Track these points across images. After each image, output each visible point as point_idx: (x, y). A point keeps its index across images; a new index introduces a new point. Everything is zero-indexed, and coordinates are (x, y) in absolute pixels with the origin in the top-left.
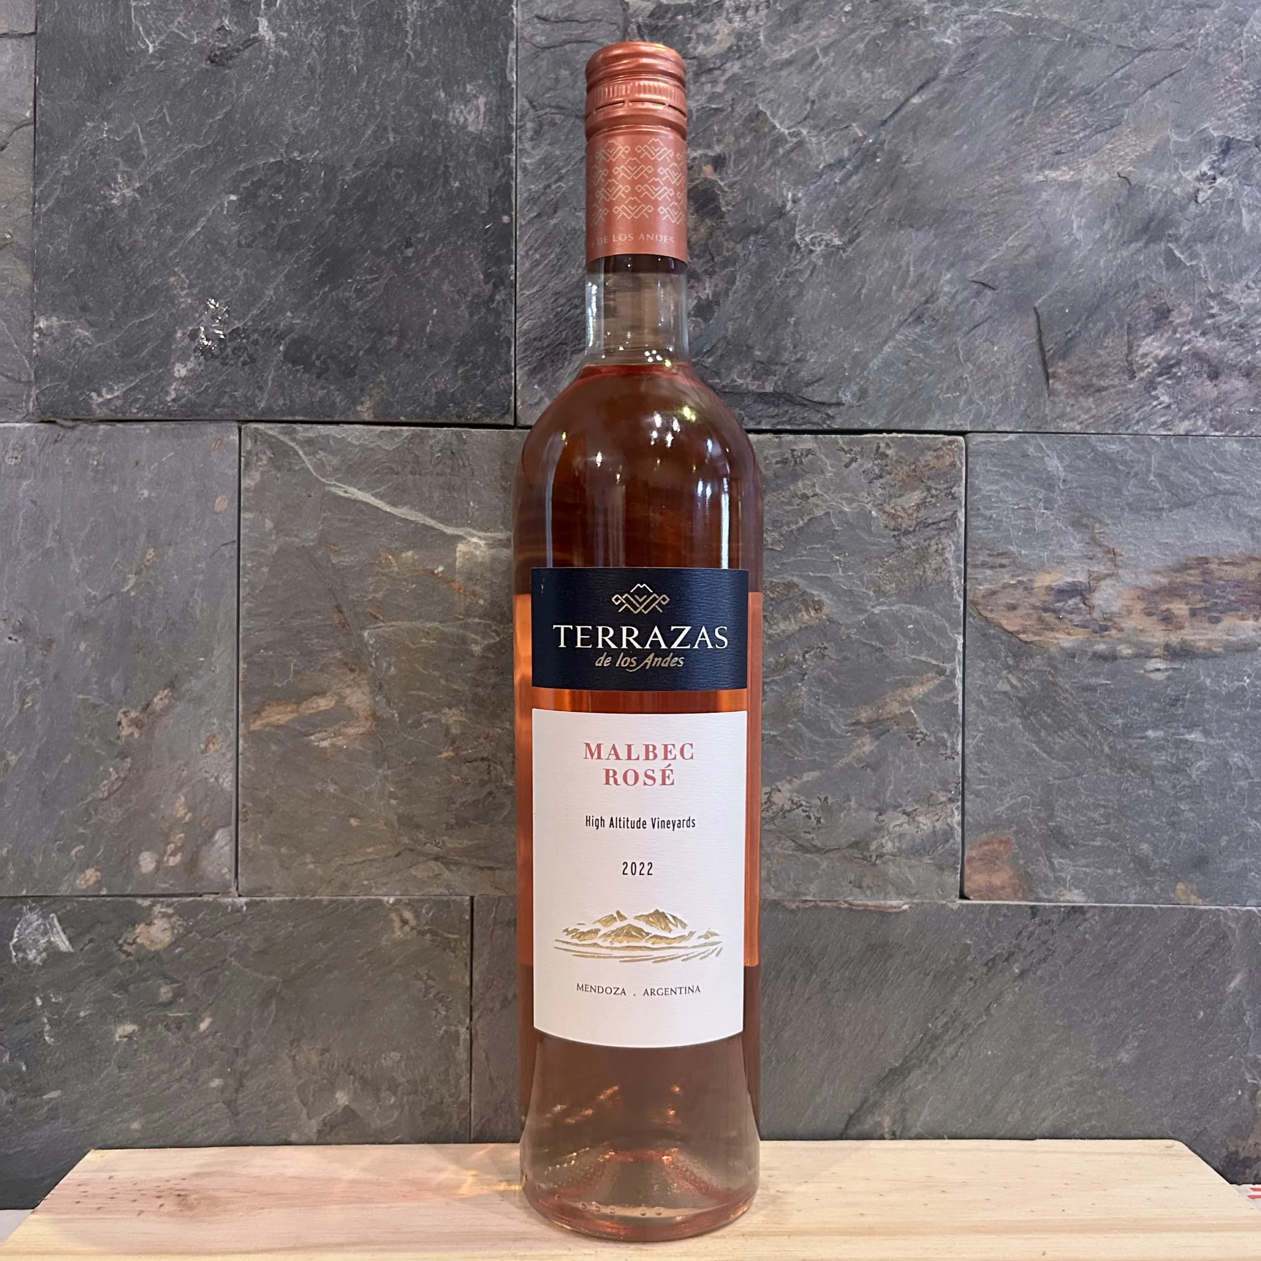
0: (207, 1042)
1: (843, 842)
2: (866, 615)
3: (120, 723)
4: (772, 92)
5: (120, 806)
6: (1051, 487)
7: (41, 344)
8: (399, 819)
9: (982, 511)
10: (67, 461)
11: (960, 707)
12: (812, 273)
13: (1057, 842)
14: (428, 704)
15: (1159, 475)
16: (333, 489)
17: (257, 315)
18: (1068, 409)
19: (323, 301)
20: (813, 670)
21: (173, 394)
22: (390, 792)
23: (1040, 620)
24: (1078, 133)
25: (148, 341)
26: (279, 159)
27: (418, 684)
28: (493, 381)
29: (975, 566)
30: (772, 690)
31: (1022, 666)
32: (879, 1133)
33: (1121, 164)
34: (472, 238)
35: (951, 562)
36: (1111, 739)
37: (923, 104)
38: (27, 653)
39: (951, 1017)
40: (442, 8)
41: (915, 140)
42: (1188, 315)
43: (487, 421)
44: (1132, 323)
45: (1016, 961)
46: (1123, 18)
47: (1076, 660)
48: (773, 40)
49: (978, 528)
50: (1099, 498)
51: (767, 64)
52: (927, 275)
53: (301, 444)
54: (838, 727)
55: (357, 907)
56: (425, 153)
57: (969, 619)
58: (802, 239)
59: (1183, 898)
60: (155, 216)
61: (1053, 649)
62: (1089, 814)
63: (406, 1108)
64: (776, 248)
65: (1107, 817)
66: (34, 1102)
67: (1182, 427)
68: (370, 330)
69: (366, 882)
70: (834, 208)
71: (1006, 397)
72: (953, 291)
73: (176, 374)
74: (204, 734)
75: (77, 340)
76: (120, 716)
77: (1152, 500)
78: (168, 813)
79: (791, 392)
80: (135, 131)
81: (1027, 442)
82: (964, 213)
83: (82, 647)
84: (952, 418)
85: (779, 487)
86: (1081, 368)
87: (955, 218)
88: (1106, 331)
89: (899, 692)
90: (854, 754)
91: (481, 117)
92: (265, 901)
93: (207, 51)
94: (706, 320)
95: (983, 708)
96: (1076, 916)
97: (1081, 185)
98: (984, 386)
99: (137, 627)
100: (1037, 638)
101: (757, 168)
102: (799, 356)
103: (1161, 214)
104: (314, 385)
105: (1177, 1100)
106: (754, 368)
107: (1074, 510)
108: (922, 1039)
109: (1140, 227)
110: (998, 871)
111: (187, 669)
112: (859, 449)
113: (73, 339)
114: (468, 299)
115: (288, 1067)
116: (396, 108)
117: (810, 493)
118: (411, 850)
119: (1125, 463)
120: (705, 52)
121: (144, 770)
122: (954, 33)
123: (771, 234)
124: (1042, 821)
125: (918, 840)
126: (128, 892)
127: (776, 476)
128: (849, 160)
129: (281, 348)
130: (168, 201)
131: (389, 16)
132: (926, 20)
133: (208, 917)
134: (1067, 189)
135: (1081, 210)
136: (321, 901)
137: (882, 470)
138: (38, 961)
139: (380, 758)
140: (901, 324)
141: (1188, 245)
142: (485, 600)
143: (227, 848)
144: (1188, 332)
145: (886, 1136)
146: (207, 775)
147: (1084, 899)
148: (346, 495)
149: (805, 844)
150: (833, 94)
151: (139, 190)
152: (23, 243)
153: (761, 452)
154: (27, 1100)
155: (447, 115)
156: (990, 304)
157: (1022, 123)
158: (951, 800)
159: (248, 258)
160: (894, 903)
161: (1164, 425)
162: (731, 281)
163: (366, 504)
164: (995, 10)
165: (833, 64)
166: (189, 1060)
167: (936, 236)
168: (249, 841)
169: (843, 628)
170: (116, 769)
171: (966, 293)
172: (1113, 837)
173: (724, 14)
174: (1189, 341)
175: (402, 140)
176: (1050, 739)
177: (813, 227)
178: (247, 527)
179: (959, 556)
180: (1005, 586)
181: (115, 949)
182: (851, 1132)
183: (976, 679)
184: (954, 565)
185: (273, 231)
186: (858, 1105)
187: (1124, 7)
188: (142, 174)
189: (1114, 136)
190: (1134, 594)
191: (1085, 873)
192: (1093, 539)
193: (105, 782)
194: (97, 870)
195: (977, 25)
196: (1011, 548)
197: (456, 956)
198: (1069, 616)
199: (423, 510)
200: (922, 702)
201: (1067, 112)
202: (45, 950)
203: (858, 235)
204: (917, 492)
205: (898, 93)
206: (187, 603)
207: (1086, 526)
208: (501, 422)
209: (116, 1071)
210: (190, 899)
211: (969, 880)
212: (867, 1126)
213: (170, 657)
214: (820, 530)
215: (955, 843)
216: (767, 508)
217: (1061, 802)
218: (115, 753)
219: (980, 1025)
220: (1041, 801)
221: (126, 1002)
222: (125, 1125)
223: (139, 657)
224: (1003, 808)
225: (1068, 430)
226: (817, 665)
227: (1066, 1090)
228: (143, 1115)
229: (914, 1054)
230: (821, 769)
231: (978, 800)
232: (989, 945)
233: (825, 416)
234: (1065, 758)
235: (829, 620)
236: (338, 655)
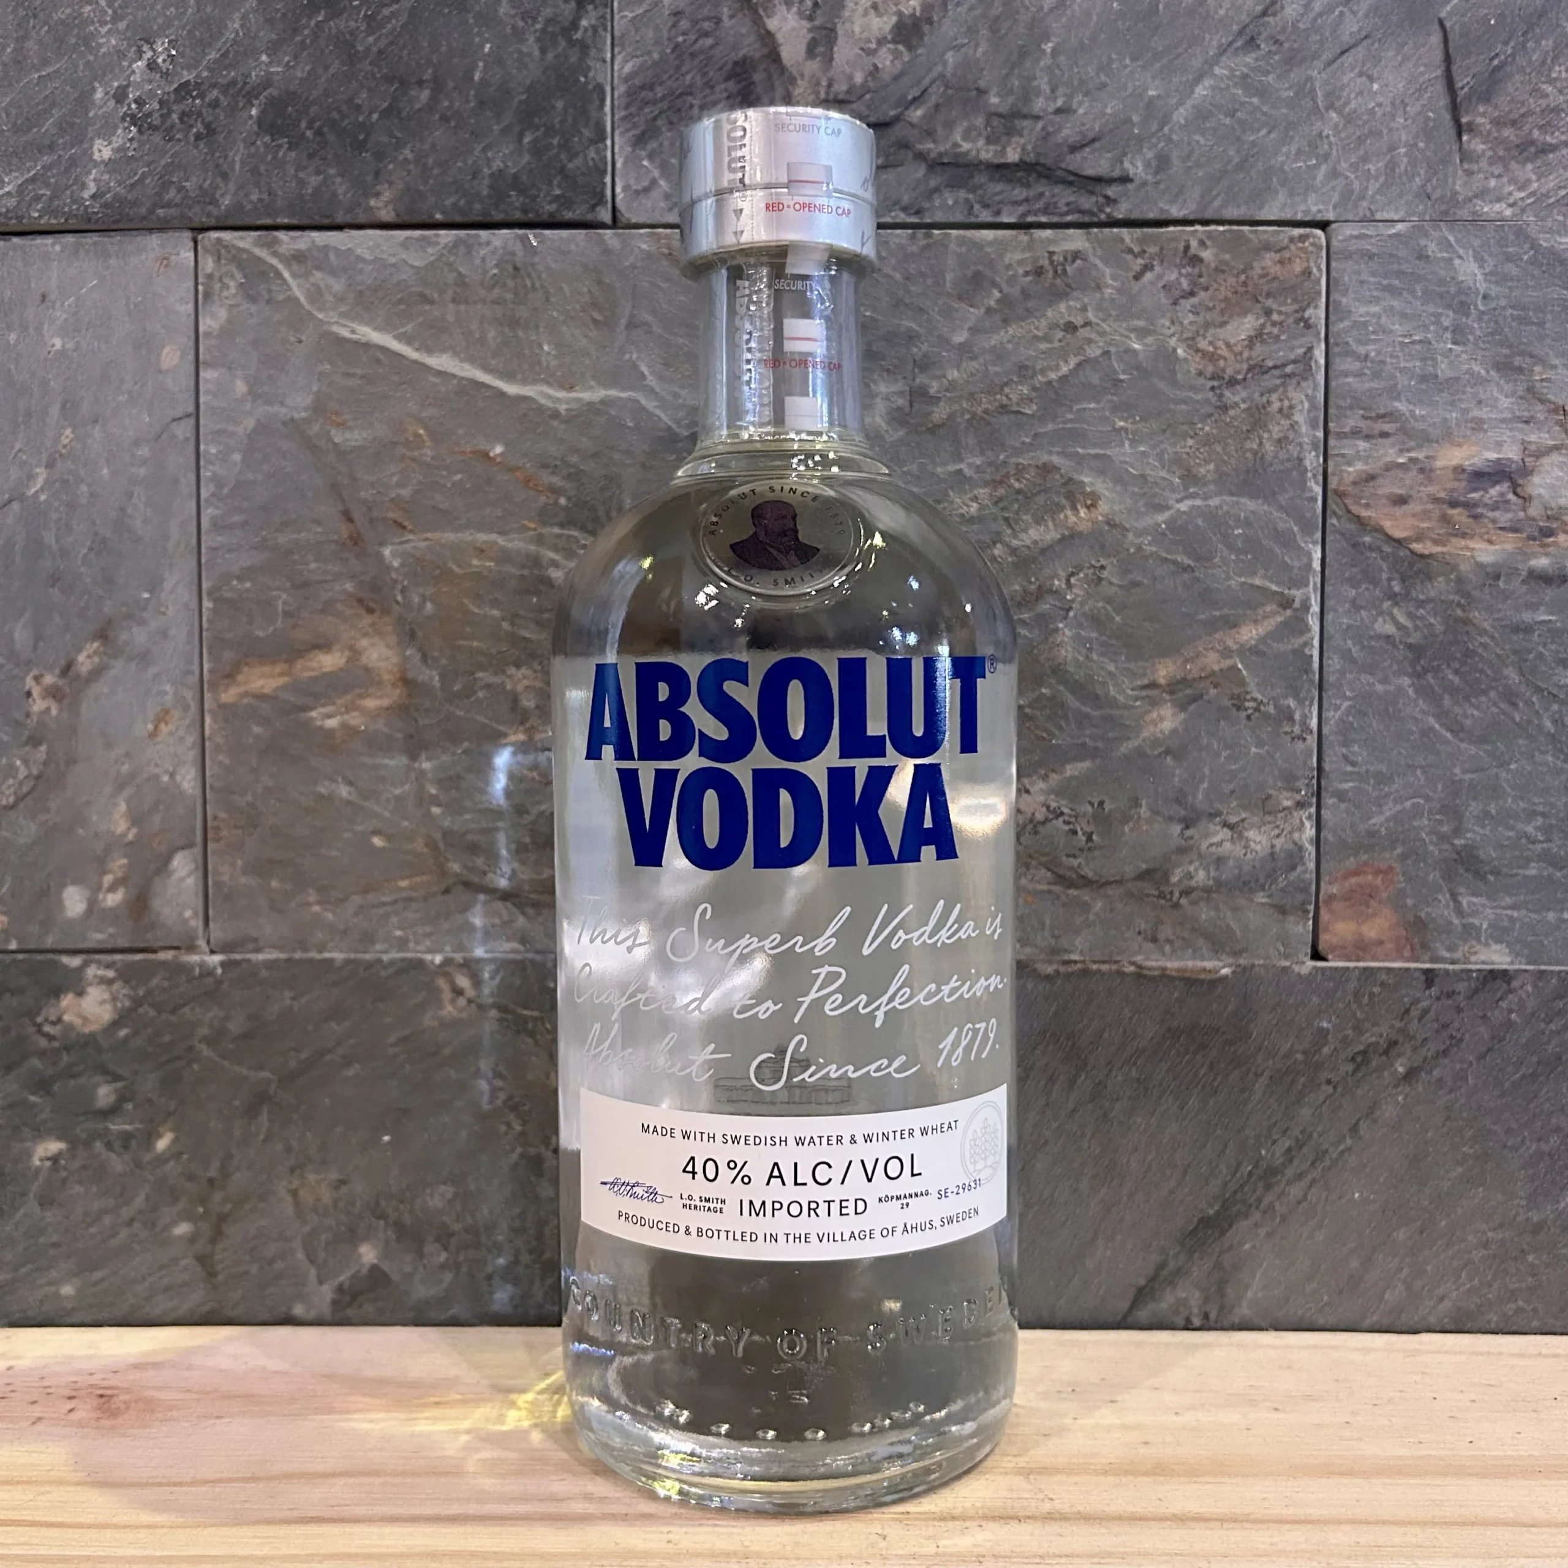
0: (167, 1168)
1: (1129, 870)
2: (1167, 515)
3: (29, 694)
5: (32, 818)
6: (1463, 308)
8: (445, 834)
9: (1354, 346)
11: (1316, 660)
13: (1467, 870)
14: (483, 659)
16: (335, 329)
17: (216, 61)
18: (1493, 183)
19: (315, 36)
20: (1082, 604)
21: (92, 188)
22: (431, 795)
23: (1445, 519)
25: (54, 104)
27: (468, 629)
28: (576, 155)
29: (1341, 436)
31: (1414, 594)
35: (1304, 429)
36: (1556, 707)
39: (1297, 1140)
43: (569, 215)
45: (1399, 1055)
47: (1501, 583)
49: (1346, 376)
50: (1541, 324)
53: (287, 260)
54: (1122, 692)
55: (385, 968)
57: (1332, 521)
61: (1462, 567)
62: (1520, 826)
63: (464, 1269)
65: (1547, 830)
68: (389, 80)
69: (398, 933)
71: (1391, 166)
73: (96, 156)
74: (152, 710)
76: (29, 682)
78: (102, 827)
79: (1049, 162)
81: (1426, 235)
84: (1306, 200)
85: (1029, 312)
86: (1515, 115)
89: (1217, 636)
90: (1145, 734)
92: (249, 960)
94: (910, 48)
95: (1352, 660)
96: (1499, 982)
98: (1357, 148)
99: (50, 547)
100: (1439, 549)
102: (1060, 103)
104: (305, 168)
106: (988, 123)
107: (1501, 344)
108: (1250, 1174)
110: (1374, 915)
111: (124, 609)
112: (1152, 250)
114: (538, 26)
115: (287, 1207)
117: (1078, 320)
118: (466, 884)
121: (67, 764)
124: (1444, 838)
125: (1246, 868)
126: (48, 946)
127: (1025, 294)
129: (254, 112)
133: (166, 984)
136: (331, 961)
137: (1194, 284)
139: (415, 746)
140: (1222, 51)
142: (569, 499)
143: (190, 881)
145: (1197, 1322)
146: (159, 771)
147: (1509, 959)
148: (354, 337)
149: (1068, 874)
153: (1001, 256)
156: (1366, 16)
158: (1301, 805)
160: (1209, 965)
163: (384, 350)
166: (143, 1195)
168: (224, 871)
169: (1130, 536)
170: (26, 762)
172: (1555, 863)
176: (1457, 710)
178: (208, 392)
179: (1316, 419)
180: (1390, 467)
181: (32, 1030)
182: (1143, 1314)
183: (1341, 618)
184: (1309, 433)
186: (1151, 1272)
191: (1511, 919)
192: (1530, 390)
193: (11, 781)
194: (2, 913)
196: (1397, 404)
197: (536, 1043)
198: (1490, 514)
199: (471, 360)
200: (1255, 651)
204: (1250, 318)
206: (122, 509)
207: (1520, 370)
208: (589, 217)
209: (37, 1209)
210: (139, 957)
211: (1326, 930)
212: (1164, 1306)
213: (100, 592)
214: (1095, 379)
215: (1305, 872)
216: (1010, 346)
217: (1474, 807)
218: (24, 738)
219: (1342, 1153)
220: (1443, 806)
221: (48, 1110)
222: (53, 1289)
223: (55, 593)
224: (1382, 818)
225: (1493, 216)
226: (1088, 595)
227: (1477, 1255)
228: (76, 1275)
229: (1239, 1196)
230: (1093, 758)
231: (1343, 806)
232: (1358, 1029)
233: (1101, 200)
234: (1482, 740)
235: (1108, 523)
236: (349, 586)
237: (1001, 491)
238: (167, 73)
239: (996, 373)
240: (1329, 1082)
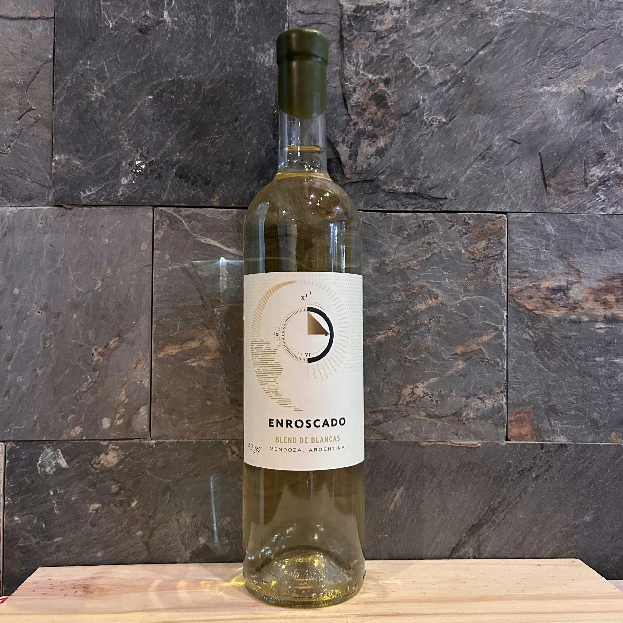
0: (135, 512)
1: (449, 413)
2: (459, 301)
3: (93, 354)
4: (412, 48)
5: (93, 395)
6: (548, 239)
7: (56, 168)
8: (231, 401)
9: (516, 250)
10: (68, 225)
11: (506, 346)
12: (432, 136)
13: (553, 413)
15: (600, 234)
16: (200, 239)
17: (162, 154)
18: (556, 202)
19: (194, 148)
20: (434, 328)
21: (121, 193)
22: (227, 388)
23: (544, 303)
24: (559, 69)
25: (109, 166)
26: (173, 78)
29: (512, 278)
30: (414, 338)
31: (535, 326)
32: (467, 557)
33: (580, 84)
34: (267, 117)
35: (501, 275)
36: (579, 362)
37: (485, 54)
38: (47, 319)
39: (502, 499)
40: (253, 7)
41: (481, 71)
42: (613, 156)
44: (587, 160)
45: (533, 471)
46: (580, 14)
47: (561, 323)
48: (413, 23)
49: (513, 259)
50: (571, 245)
51: (410, 35)
52: (487, 137)
53: (184, 217)
54: (446, 356)
55: (210, 445)
56: (244, 76)
57: (510, 303)
58: (427, 119)
59: (615, 439)
60: (112, 106)
61: (550, 318)
62: (568, 399)
63: (234, 545)
64: (415, 123)
65: (577, 400)
66: (49, 543)
67: (611, 210)
68: (218, 162)
69: (214, 433)
70: (442, 104)
72: (500, 144)
73: (122, 183)
74: (135, 359)
75: (74, 166)
76: (93, 350)
77: (597, 246)
78: (117, 398)
79: (422, 192)
80: (103, 65)
81: (537, 217)
82: (505, 107)
83: (75, 317)
84: (500, 206)
85: (417, 239)
86: (562, 182)
87: (500, 110)
88: (574, 164)
89: (476, 339)
90: (454, 369)
91: (272, 59)
92: (164, 442)
93: (139, 27)
94: (380, 157)
95: (517, 347)
96: (563, 448)
97: (561, 94)
98: (515, 190)
99: (102, 306)
100: (543, 313)
101: (405, 85)
102: (426, 175)
103: (600, 108)
104: (190, 189)
105: (613, 540)
106: (404, 181)
107: (560, 250)
108: (488, 510)
109: (589, 114)
110: (525, 426)
111: (126, 327)
112: (455, 220)
113: (72, 165)
114: (265, 147)
115: (175, 525)
116: (230, 54)
117: (431, 241)
118: (237, 417)
119: (584, 228)
120: (380, 29)
121: (105, 378)
122: (500, 21)
123: (413, 116)
125: (485, 412)
126: (96, 438)
127: (415, 233)
128: (449, 81)
130: (118, 99)
131: (227, 10)
132: (486, 14)
133: (136, 450)
134: (555, 96)
135: (561, 106)
136: (192, 442)
137: (467, 231)
138: (51, 473)
139: (221, 372)
140: (475, 160)
141: (613, 123)
143: (145, 416)
144: (613, 165)
146: (137, 380)
147: (566, 440)
148: (206, 242)
149: (430, 413)
150: (442, 49)
151: (105, 94)
152: (47, 119)
153: (408, 221)
154: (45, 542)
155: (255, 58)
156: (518, 151)
157: (532, 64)
158: (502, 392)
159: (158, 126)
160: (474, 443)
161: (602, 209)
162: (393, 139)
163: (216, 247)
164: (519, 10)
165: (442, 35)
166: (126, 522)
167: (491, 118)
168: (156, 412)
169: (448, 308)
170: (91, 377)
171: (507, 145)
172: (579, 410)
173: (389, 11)
174: (614, 169)
175: (233, 69)
176: (549, 362)
177: (432, 113)
178: (156, 258)
180: (527, 287)
181: (90, 466)
182: (454, 556)
183: (513, 333)
184: (502, 277)
185: (171, 113)
186: (457, 542)
187: (580, 9)
188: (106, 86)
189: (576, 70)
190: (589, 291)
191: (567, 428)
192: (569, 264)
193: (86, 383)
194: (81, 427)
195: (511, 17)
196: (529, 268)
198: (558, 302)
200: (487, 344)
201: (554, 59)
202: (55, 467)
203: (454, 117)
204: (484, 241)
205: (473, 49)
206: (127, 295)
207: (566, 258)
209: (90, 527)
210: (127, 441)
211: (510, 431)
212: (461, 553)
213: (119, 321)
214: (437, 259)
215: (503, 413)
216: (411, 249)
217: (554, 393)
218: (91, 369)
219: (516, 503)
220: (545, 392)
221: (95, 493)
222: (94, 554)
223: (103, 322)
224: (526, 396)
225: (556, 212)
226: (436, 326)
227: (559, 535)
228: (104, 549)
229: (484, 517)
230: (438, 376)
231: (514, 392)
232: (520, 463)
233: (438, 204)
234: (557, 371)
235: (441, 303)
236: (201, 320)
237: (409, 293)
238: (146, 157)
239: (407, 257)
240: (512, 480)
